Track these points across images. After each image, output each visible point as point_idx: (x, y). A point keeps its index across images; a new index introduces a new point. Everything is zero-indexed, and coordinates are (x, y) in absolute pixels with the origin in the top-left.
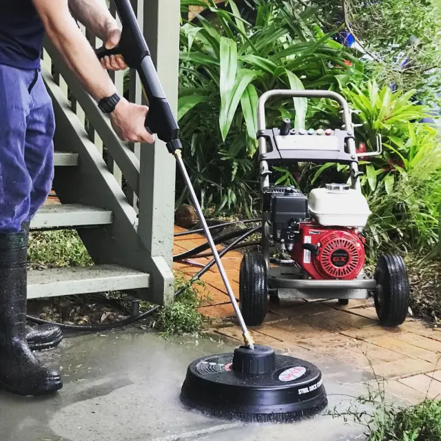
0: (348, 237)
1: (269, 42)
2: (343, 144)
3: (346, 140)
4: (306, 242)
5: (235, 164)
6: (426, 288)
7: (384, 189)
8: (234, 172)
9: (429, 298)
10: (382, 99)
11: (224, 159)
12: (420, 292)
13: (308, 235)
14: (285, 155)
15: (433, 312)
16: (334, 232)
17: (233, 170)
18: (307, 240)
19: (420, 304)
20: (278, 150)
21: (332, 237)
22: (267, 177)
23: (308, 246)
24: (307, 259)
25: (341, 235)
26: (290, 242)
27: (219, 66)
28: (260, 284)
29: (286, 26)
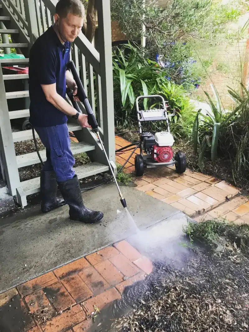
0: (168, 149)
1: (134, 67)
2: (163, 113)
3: (164, 112)
4: (155, 152)
5: (127, 111)
6: (189, 157)
7: (174, 120)
8: (127, 114)
9: (190, 161)
10: (172, 88)
11: (123, 110)
12: (188, 159)
13: (155, 149)
14: (146, 120)
15: (192, 166)
16: (163, 148)
17: (126, 113)
18: (155, 151)
19: (188, 163)
20: (143, 118)
21: (163, 150)
22: (141, 128)
23: (155, 153)
24: (155, 156)
25: (165, 149)
26: (150, 152)
27: (119, 78)
28: (142, 165)
29: (139, 61)
